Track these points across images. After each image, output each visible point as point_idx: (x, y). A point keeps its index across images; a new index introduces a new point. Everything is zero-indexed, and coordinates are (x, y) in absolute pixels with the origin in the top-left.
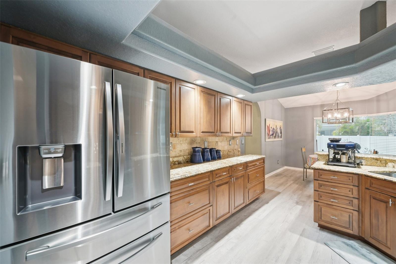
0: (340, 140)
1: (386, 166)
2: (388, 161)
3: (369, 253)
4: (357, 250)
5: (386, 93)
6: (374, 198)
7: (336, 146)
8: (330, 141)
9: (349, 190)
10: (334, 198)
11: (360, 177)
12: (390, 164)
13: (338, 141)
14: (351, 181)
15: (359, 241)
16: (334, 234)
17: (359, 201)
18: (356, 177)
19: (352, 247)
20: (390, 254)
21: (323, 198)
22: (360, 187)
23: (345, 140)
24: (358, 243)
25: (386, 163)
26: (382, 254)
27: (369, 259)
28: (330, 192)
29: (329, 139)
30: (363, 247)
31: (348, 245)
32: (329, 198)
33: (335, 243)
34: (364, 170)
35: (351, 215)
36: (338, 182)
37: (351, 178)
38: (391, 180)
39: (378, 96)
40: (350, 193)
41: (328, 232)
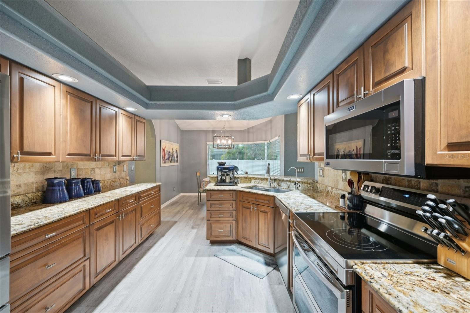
0: (225, 164)
1: (251, 183)
2: (252, 179)
3: (241, 250)
4: (234, 251)
5: (252, 127)
6: (244, 208)
7: (222, 168)
8: (218, 165)
9: (230, 204)
10: (221, 214)
11: (237, 192)
12: (253, 181)
13: (224, 164)
14: (232, 197)
15: (236, 244)
16: (220, 245)
17: (236, 212)
18: (234, 193)
19: (232, 250)
20: (251, 245)
21: (213, 216)
22: (237, 200)
23: (229, 163)
24: (236, 246)
25: (251, 180)
26: (248, 248)
27: (241, 254)
28: (218, 209)
29: (218, 162)
30: (238, 247)
31: (229, 250)
32: (217, 214)
33: (221, 252)
34: (240, 187)
35: (231, 224)
36: (223, 199)
37: (232, 194)
39: (249, 129)
40: (231, 207)
41: (217, 245)
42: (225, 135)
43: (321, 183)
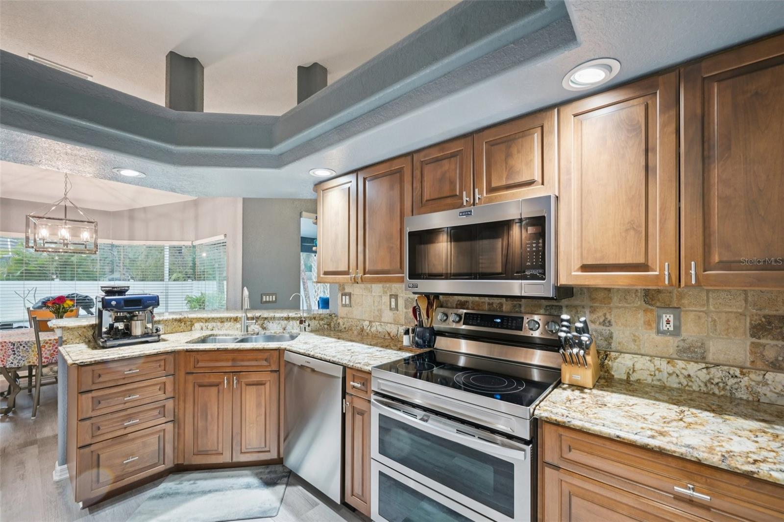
0: (127, 290)
1: (191, 330)
2: (194, 321)
3: (194, 483)
4: (178, 493)
5: (145, 209)
6: (200, 386)
7: (122, 302)
8: (104, 294)
9: (158, 387)
10: (129, 417)
11: (177, 355)
12: (197, 326)
13: (122, 292)
14: (163, 368)
15: (171, 477)
17: (174, 402)
18: (171, 358)
19: (169, 495)
20: (222, 462)
21: (104, 429)
22: (176, 374)
24: (173, 481)
25: (192, 325)
26: (207, 472)
27: (199, 492)
28: (121, 407)
29: (102, 287)
30: (182, 481)
31: (161, 497)
32: (118, 422)
33: (140, 513)
34: (176, 341)
35: (162, 434)
36: (138, 379)
37: (162, 363)
38: (226, 347)
39: (132, 211)
40: (161, 392)
42: (68, 218)
43: (345, 316)
